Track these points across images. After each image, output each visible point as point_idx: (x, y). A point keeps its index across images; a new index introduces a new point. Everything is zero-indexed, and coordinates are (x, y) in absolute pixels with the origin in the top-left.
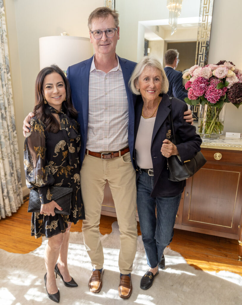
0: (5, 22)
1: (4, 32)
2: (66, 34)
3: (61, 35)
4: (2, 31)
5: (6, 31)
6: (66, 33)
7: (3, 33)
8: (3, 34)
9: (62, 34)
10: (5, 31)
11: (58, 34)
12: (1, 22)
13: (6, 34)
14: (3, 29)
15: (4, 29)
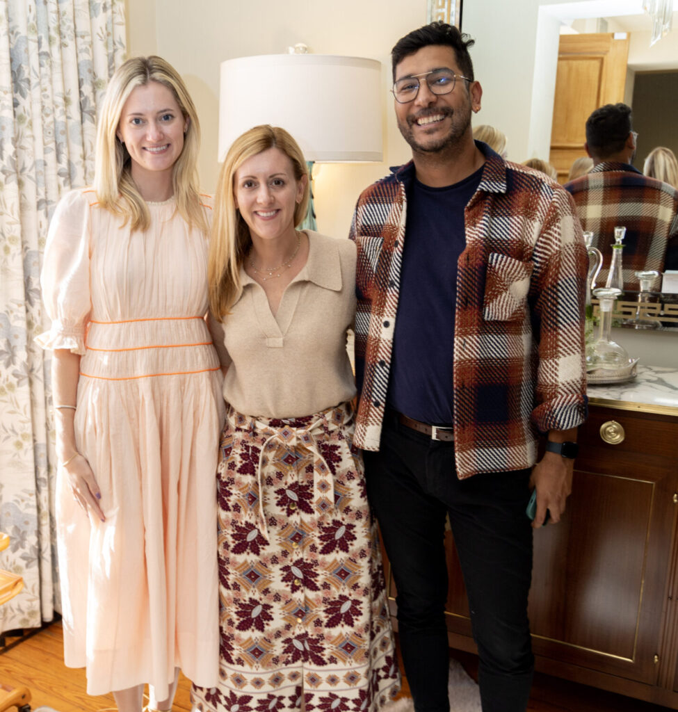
0: (123, 17)
1: (118, 45)
2: (306, 49)
3: (288, 53)
4: (114, 44)
5: (124, 42)
6: (305, 46)
7: (115, 51)
8: (116, 53)
9: (291, 50)
10: (121, 43)
11: (280, 49)
12: (113, 20)
13: (125, 52)
14: (117, 39)
15: (120, 39)
